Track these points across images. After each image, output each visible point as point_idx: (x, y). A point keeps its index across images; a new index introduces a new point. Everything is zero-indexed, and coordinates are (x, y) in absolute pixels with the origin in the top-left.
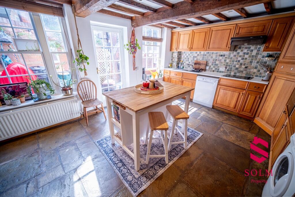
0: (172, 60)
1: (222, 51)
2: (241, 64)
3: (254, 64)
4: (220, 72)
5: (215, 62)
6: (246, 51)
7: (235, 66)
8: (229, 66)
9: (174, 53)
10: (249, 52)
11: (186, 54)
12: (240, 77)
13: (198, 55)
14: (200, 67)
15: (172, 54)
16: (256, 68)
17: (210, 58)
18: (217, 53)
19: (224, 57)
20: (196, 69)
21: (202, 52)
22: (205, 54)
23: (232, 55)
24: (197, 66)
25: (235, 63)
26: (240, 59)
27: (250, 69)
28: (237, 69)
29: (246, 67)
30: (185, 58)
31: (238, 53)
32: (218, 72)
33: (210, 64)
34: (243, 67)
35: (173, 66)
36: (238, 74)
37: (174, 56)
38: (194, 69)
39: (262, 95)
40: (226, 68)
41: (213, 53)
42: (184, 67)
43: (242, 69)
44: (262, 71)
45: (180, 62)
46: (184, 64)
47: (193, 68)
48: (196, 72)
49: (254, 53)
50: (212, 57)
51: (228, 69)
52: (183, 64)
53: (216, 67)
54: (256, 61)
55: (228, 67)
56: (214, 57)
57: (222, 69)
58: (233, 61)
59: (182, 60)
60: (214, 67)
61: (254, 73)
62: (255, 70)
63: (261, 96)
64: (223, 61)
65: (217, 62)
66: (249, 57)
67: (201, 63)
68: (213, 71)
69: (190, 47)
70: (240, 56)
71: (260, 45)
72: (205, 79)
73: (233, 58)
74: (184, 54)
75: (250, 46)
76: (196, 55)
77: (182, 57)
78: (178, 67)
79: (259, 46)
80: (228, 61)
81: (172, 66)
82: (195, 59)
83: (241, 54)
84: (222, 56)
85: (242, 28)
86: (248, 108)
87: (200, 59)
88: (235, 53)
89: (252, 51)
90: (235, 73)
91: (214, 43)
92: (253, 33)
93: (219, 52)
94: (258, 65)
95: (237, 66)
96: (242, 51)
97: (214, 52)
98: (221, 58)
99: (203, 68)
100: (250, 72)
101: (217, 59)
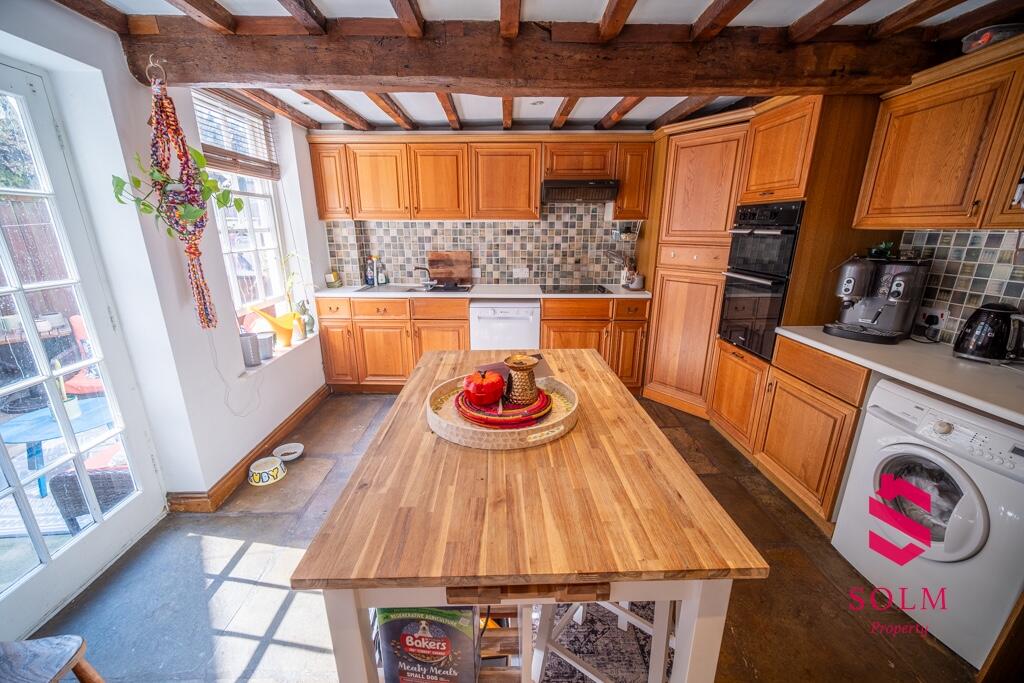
0: (333, 255)
1: (508, 218)
2: (565, 254)
3: (592, 253)
4: (517, 281)
5: (496, 254)
6: (567, 218)
7: (551, 261)
8: (537, 261)
9: (336, 225)
10: (574, 220)
11: (387, 231)
12: (570, 290)
13: (435, 233)
14: (451, 273)
15: (330, 232)
16: (598, 261)
17: (476, 240)
18: (495, 225)
19: (518, 237)
20: (440, 281)
21: (448, 224)
22: (460, 227)
23: (537, 231)
24: (441, 270)
25: (549, 252)
26: (558, 239)
27: (586, 265)
28: (557, 267)
29: (578, 262)
30: (388, 246)
31: (552, 225)
32: (509, 281)
33: (483, 261)
34: (571, 260)
35: (345, 280)
36: (562, 283)
37: (339, 240)
38: (435, 282)
39: (646, 326)
40: (530, 267)
41: (483, 226)
42: (391, 279)
43: (568, 268)
44: (611, 268)
45: (369, 261)
46: (387, 265)
47: (432, 280)
48: (446, 290)
49: (586, 223)
50: (483, 238)
51: (535, 269)
52: (384, 267)
53: (503, 268)
54: (595, 244)
55: (535, 265)
56: (489, 237)
57: (521, 272)
58: (544, 248)
59: (375, 253)
60: (496, 268)
61: (597, 274)
62: (598, 268)
63: (645, 330)
64: (517, 247)
65: (502, 254)
66: (578, 234)
67: (454, 258)
68: (497, 281)
69: (407, 205)
70: (558, 233)
71: (594, 204)
72: (502, 310)
73: (542, 237)
74: (380, 232)
75: (575, 205)
76: (428, 233)
77: (373, 240)
78: (368, 282)
79: (592, 207)
80: (530, 247)
81: (339, 278)
82: (428, 247)
83: (558, 226)
84: (510, 232)
85: (557, 155)
86: (626, 367)
87: (445, 245)
88: (544, 225)
89: (580, 218)
90: (556, 280)
91: (490, 193)
92: (584, 172)
93: (500, 221)
94: (601, 252)
95: (557, 260)
96: (559, 217)
97: (486, 221)
98: (509, 239)
99: (463, 276)
100: (588, 272)
101: (499, 243)
